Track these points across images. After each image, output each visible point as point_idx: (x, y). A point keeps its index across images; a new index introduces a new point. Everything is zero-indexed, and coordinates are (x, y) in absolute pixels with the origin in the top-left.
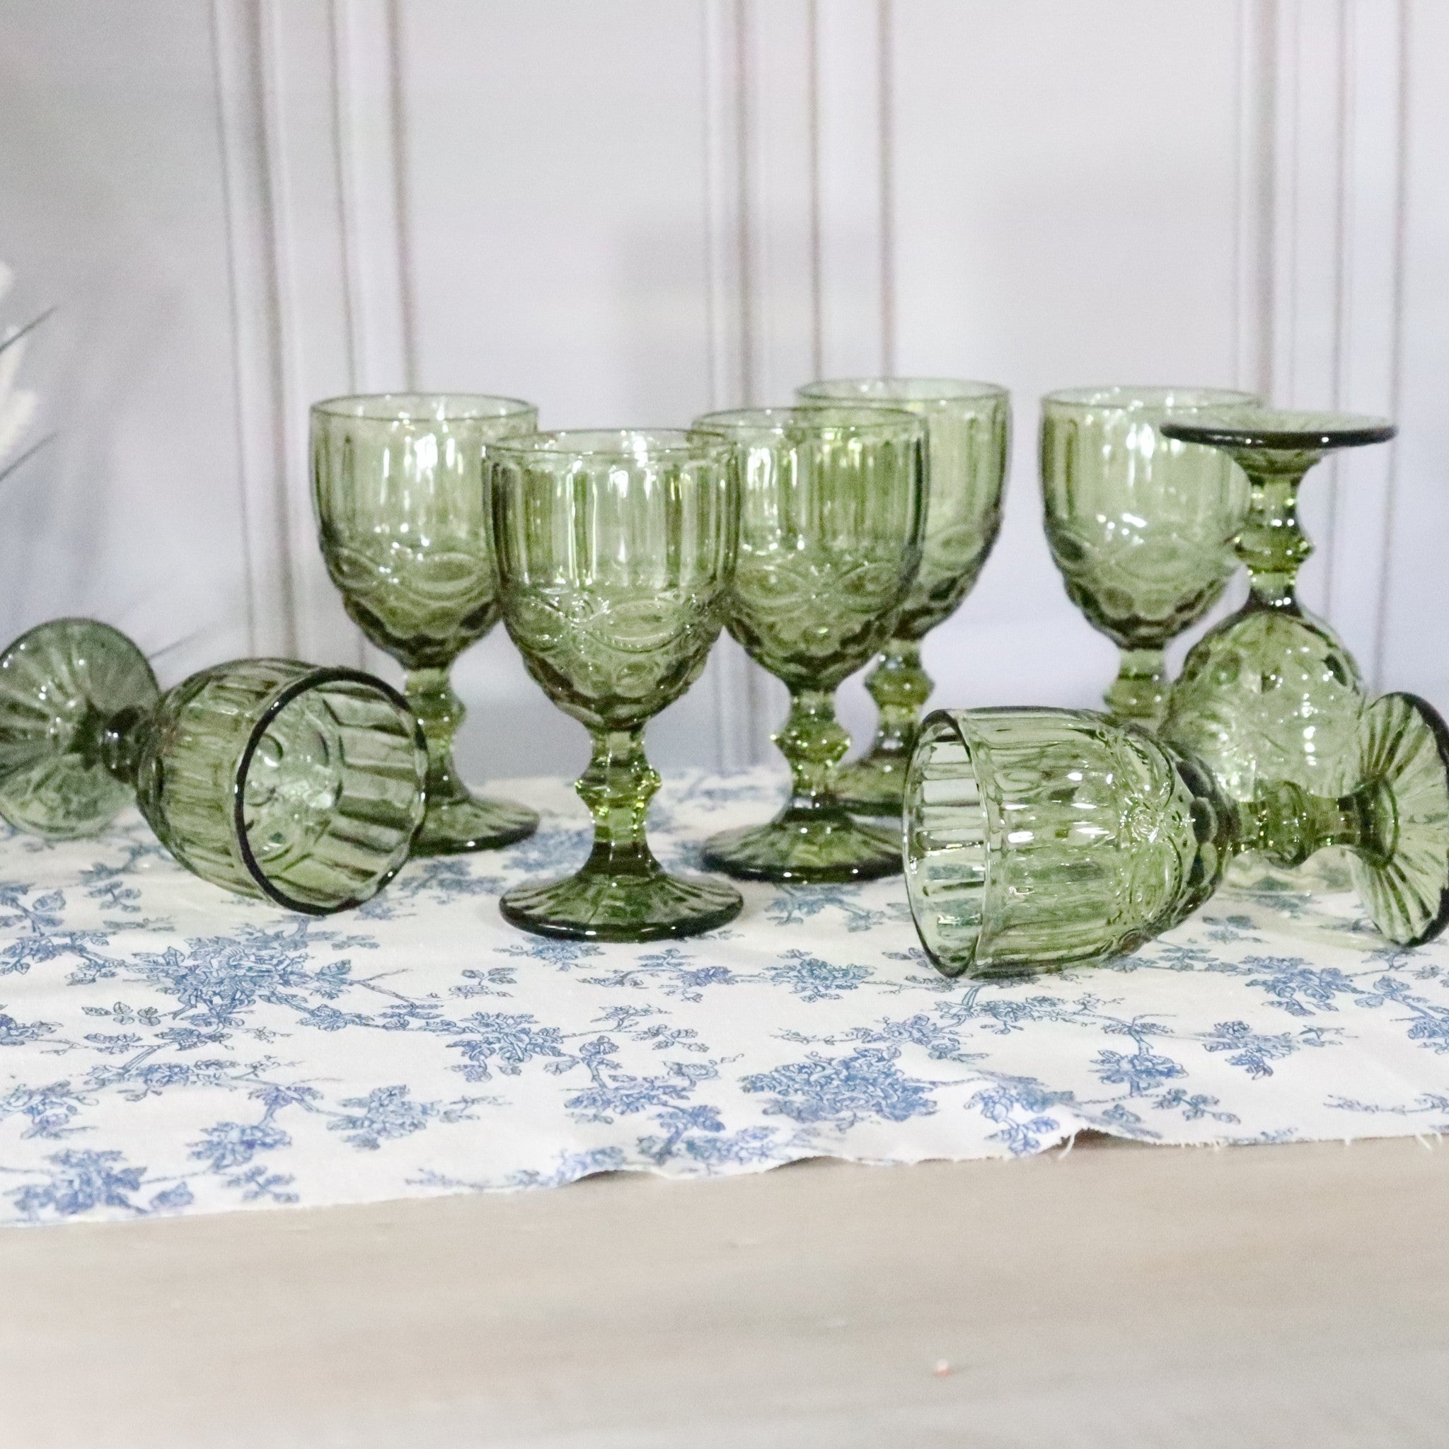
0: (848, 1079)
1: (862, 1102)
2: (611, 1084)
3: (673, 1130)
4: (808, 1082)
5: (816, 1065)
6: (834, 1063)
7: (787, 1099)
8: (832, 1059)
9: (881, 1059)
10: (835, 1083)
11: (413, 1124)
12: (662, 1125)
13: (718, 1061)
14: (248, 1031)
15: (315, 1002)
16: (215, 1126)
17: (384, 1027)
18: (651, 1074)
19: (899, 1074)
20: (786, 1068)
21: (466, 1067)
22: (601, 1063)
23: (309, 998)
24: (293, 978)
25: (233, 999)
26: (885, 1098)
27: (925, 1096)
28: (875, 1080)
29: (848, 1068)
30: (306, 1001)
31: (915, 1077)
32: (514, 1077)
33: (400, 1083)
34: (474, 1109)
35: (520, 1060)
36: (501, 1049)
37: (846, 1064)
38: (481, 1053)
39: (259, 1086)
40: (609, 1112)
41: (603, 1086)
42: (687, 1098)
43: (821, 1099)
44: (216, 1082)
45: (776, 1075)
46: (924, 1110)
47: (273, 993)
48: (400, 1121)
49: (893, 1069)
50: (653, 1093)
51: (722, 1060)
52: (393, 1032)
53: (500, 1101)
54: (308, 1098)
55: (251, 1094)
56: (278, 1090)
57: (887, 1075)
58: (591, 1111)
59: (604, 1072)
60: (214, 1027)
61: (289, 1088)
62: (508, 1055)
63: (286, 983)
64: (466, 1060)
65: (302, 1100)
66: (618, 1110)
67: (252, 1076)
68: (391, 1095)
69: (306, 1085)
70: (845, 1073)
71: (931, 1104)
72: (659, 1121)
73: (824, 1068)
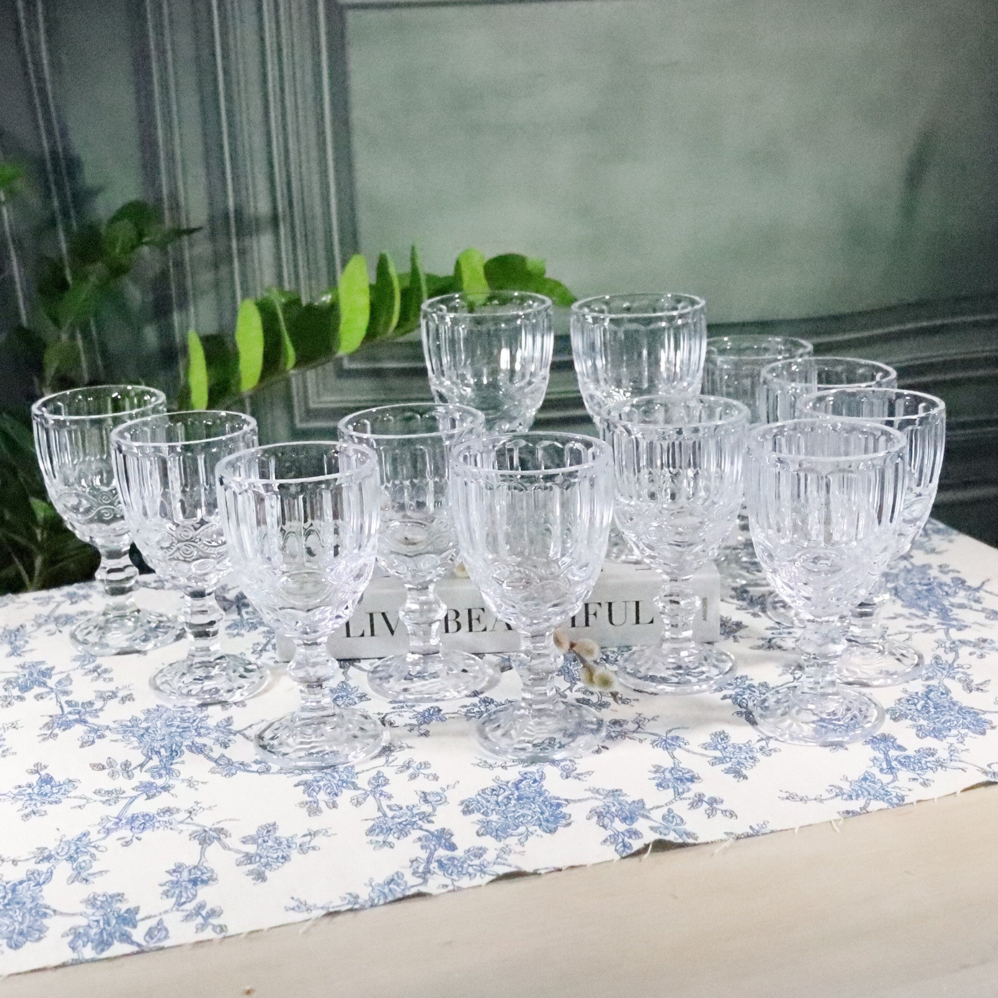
0: (519, 798)
1: (530, 818)
2: (390, 814)
3: (428, 851)
4: (497, 803)
5: (500, 788)
6: (510, 785)
7: (488, 819)
8: (508, 782)
9: (535, 781)
10: (513, 802)
11: (283, 857)
12: (422, 847)
13: (445, 788)
14: (183, 780)
15: (217, 751)
16: (174, 867)
17: (257, 772)
18: (410, 804)
19: (547, 793)
20: (483, 791)
21: (307, 803)
22: (381, 795)
23: (214, 748)
24: (202, 731)
25: (172, 751)
26: (542, 813)
27: (564, 810)
28: (534, 798)
29: (518, 789)
30: (211, 750)
31: (556, 795)
32: (334, 810)
34: (316, 841)
35: (336, 795)
36: (324, 785)
37: (517, 785)
38: (313, 790)
39: (195, 828)
40: (391, 838)
41: (385, 815)
42: (432, 822)
43: (507, 817)
45: (479, 798)
46: (564, 822)
47: (193, 743)
48: (275, 856)
49: (543, 789)
50: (413, 820)
51: (448, 787)
52: (264, 776)
53: (330, 832)
54: (222, 836)
55: (191, 835)
56: (205, 831)
57: (540, 795)
58: (381, 838)
59: (385, 802)
60: (164, 779)
61: (211, 829)
62: (328, 791)
63: (199, 735)
64: (306, 798)
65: (219, 839)
66: (396, 835)
67: (189, 820)
68: (268, 831)
69: (220, 826)
70: (516, 793)
71: (567, 817)
72: (420, 843)
73: (505, 790)
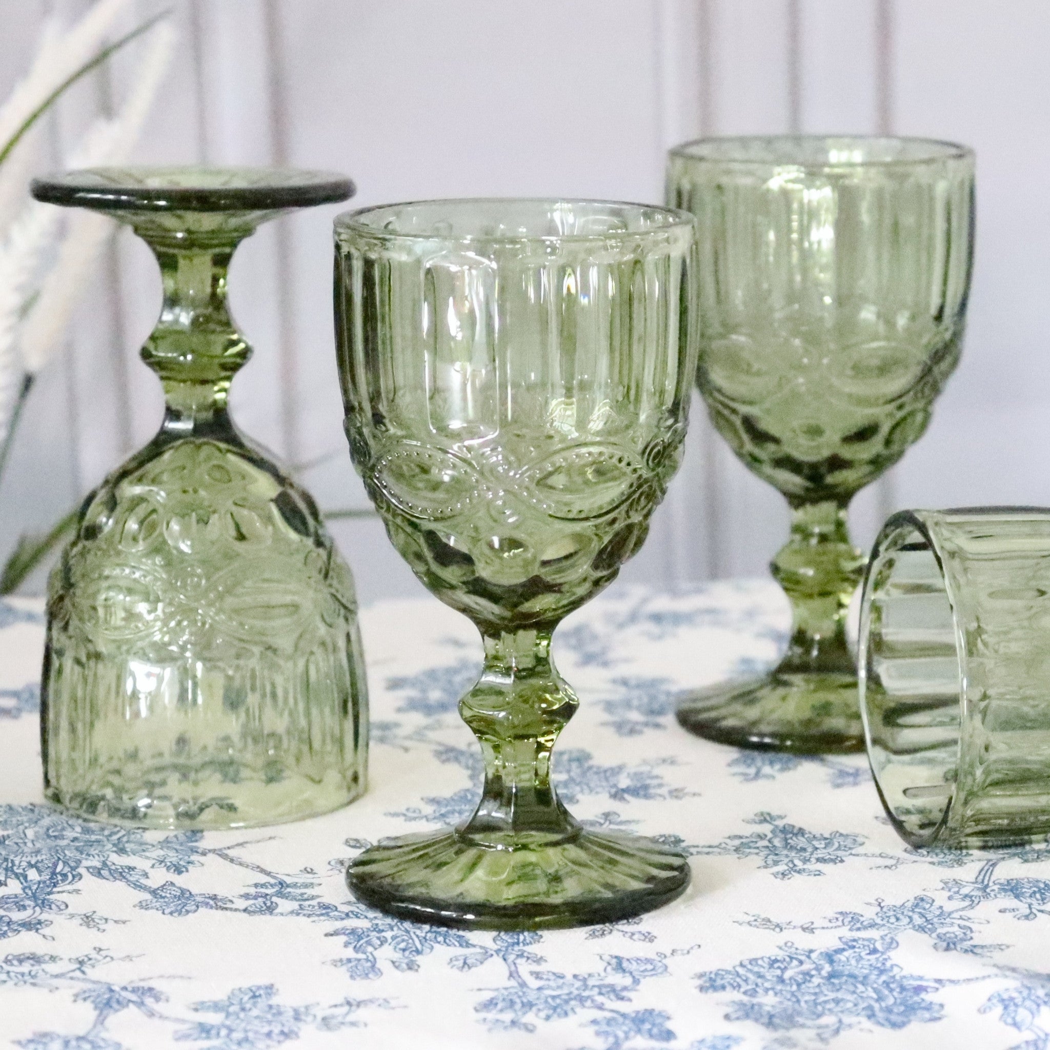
33: (264, 981)
44: (32, 980)
